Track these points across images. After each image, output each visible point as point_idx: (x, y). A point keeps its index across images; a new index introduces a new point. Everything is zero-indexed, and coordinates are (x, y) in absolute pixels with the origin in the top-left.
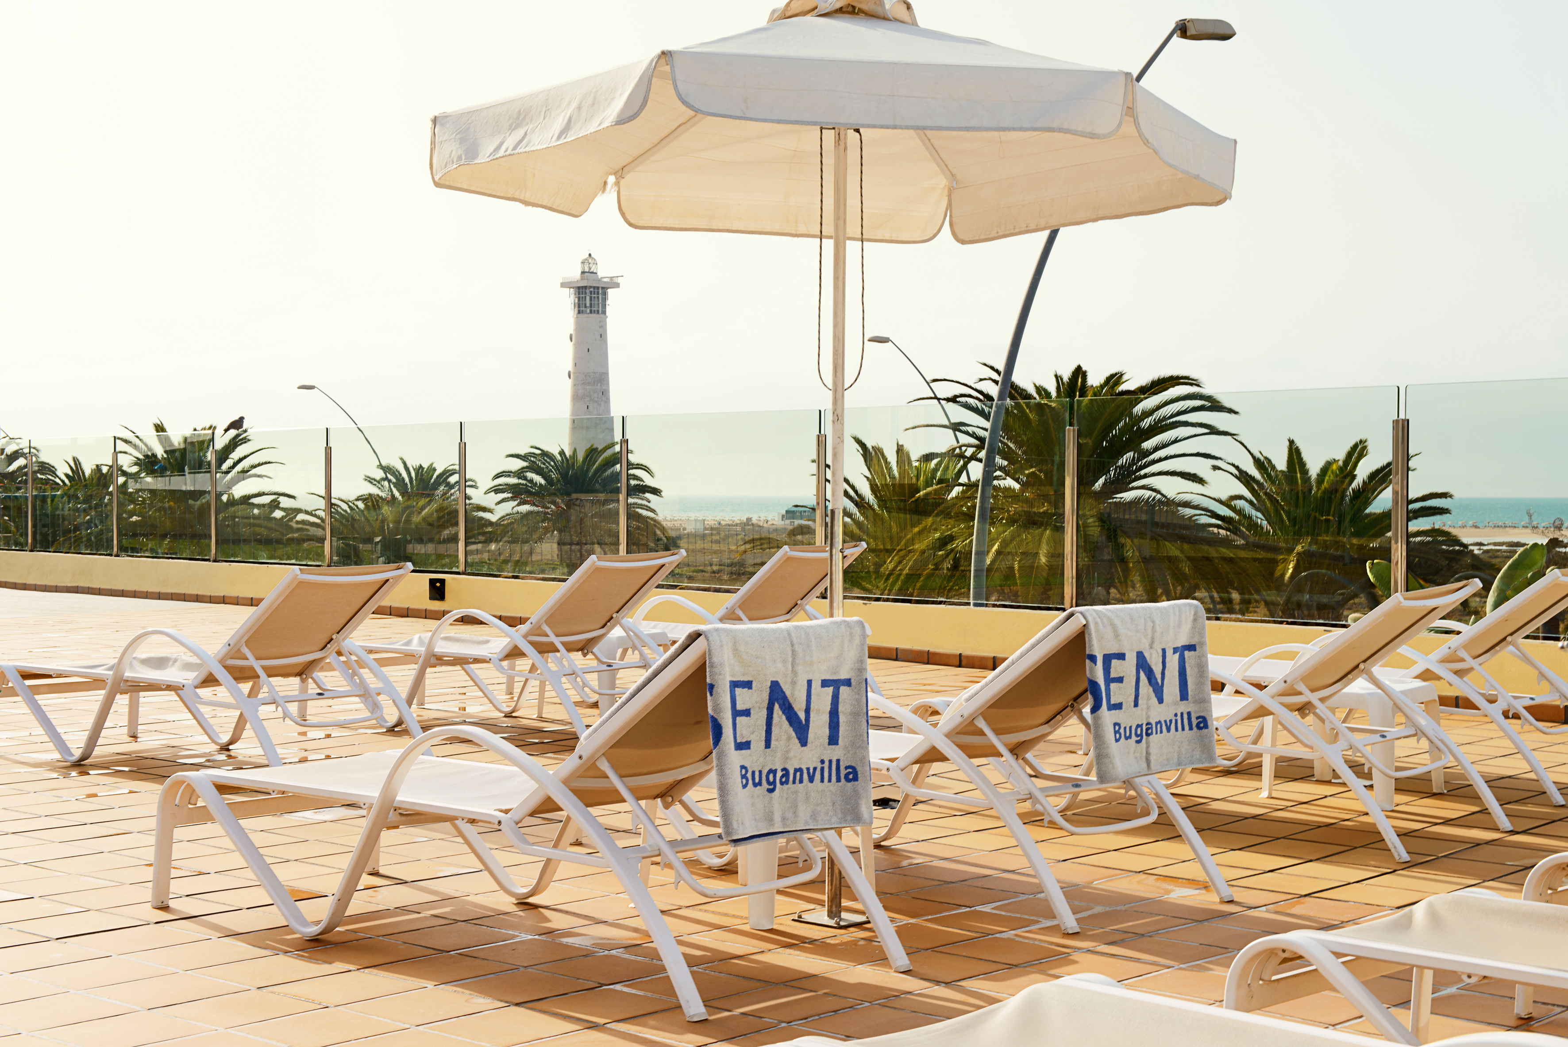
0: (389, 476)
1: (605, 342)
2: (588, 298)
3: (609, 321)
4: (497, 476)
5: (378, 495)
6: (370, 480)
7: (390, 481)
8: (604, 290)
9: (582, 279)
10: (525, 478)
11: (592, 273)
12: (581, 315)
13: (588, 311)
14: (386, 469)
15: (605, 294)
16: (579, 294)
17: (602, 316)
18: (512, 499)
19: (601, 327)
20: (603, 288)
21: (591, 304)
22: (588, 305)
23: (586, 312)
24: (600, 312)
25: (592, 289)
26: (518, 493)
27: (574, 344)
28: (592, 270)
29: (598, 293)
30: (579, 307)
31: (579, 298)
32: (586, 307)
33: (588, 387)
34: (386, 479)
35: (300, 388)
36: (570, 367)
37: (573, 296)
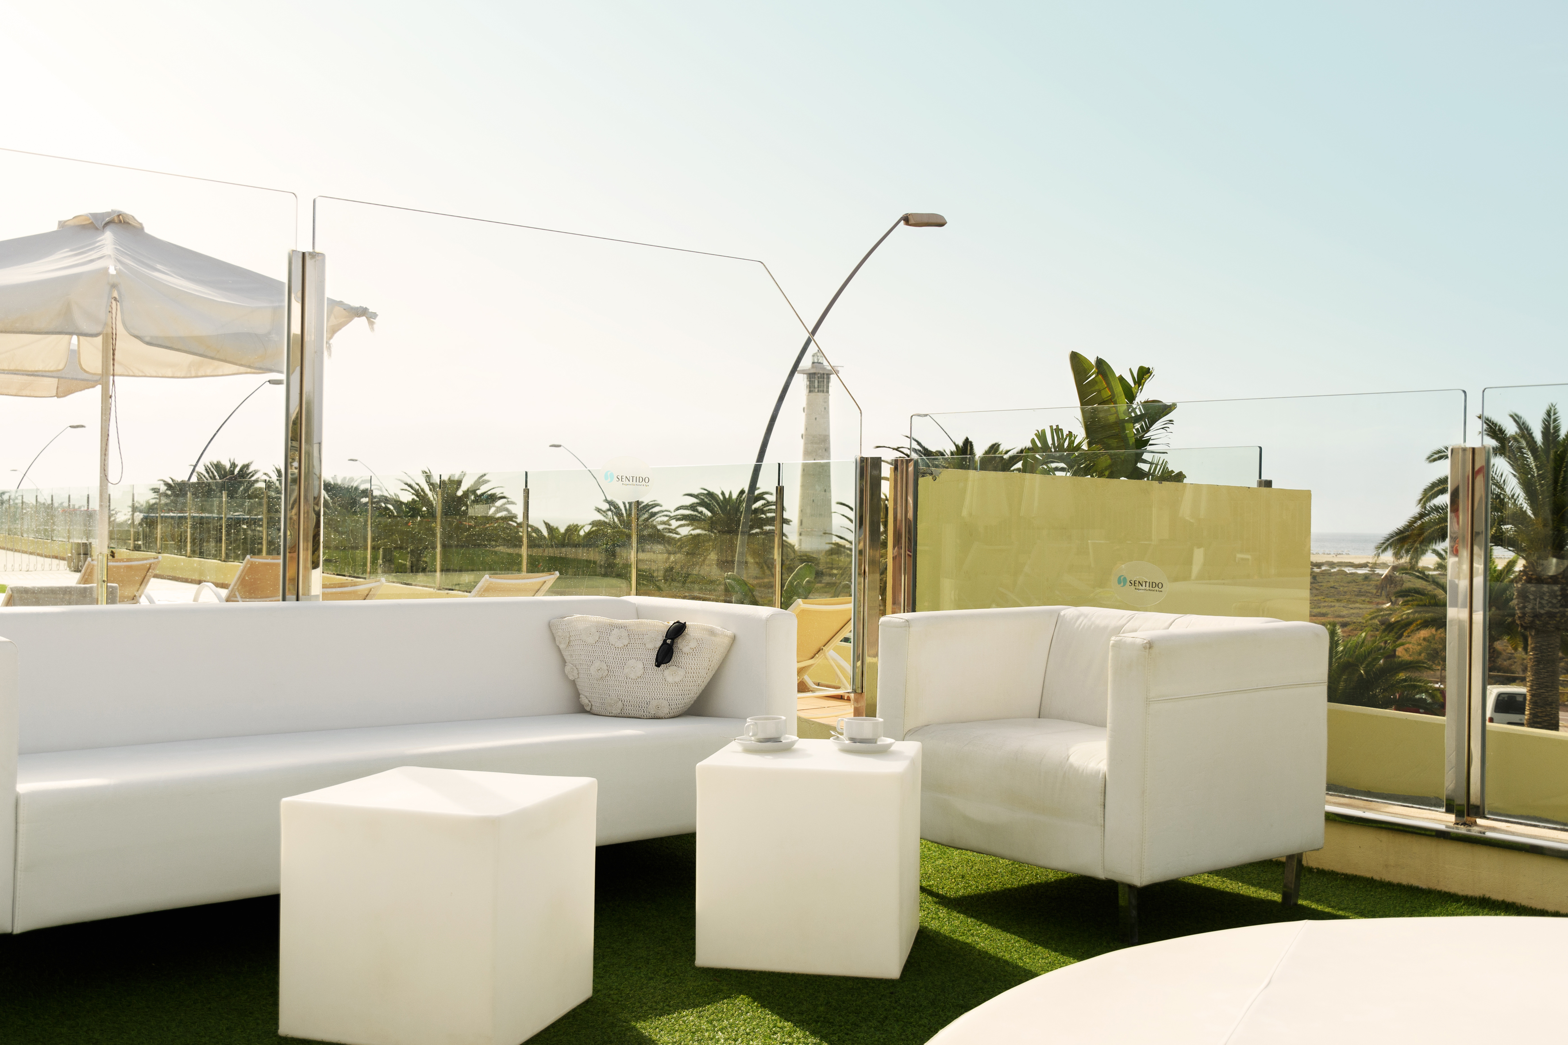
0: (612, 507)
1: (828, 413)
2: (816, 382)
3: (830, 397)
4: (678, 509)
5: (604, 521)
6: (599, 510)
7: (612, 511)
8: (828, 375)
9: (813, 367)
10: (697, 511)
11: (820, 363)
12: (812, 394)
13: (816, 390)
14: (610, 503)
15: (828, 378)
16: (810, 378)
17: (826, 394)
18: (688, 525)
19: (825, 402)
20: (827, 374)
21: (818, 386)
22: (816, 386)
23: (814, 392)
24: (825, 391)
25: (819, 375)
26: (691, 520)
27: (806, 415)
28: (819, 361)
29: (824, 378)
30: (810, 388)
31: (810, 381)
32: (814, 388)
33: (815, 446)
34: (610, 510)
35: (550, 446)
36: (803, 431)
37: (806, 380)
